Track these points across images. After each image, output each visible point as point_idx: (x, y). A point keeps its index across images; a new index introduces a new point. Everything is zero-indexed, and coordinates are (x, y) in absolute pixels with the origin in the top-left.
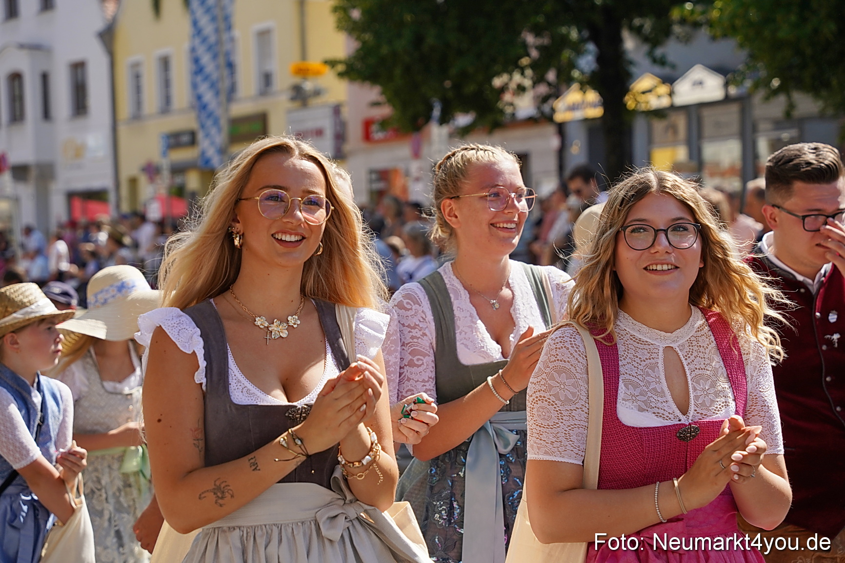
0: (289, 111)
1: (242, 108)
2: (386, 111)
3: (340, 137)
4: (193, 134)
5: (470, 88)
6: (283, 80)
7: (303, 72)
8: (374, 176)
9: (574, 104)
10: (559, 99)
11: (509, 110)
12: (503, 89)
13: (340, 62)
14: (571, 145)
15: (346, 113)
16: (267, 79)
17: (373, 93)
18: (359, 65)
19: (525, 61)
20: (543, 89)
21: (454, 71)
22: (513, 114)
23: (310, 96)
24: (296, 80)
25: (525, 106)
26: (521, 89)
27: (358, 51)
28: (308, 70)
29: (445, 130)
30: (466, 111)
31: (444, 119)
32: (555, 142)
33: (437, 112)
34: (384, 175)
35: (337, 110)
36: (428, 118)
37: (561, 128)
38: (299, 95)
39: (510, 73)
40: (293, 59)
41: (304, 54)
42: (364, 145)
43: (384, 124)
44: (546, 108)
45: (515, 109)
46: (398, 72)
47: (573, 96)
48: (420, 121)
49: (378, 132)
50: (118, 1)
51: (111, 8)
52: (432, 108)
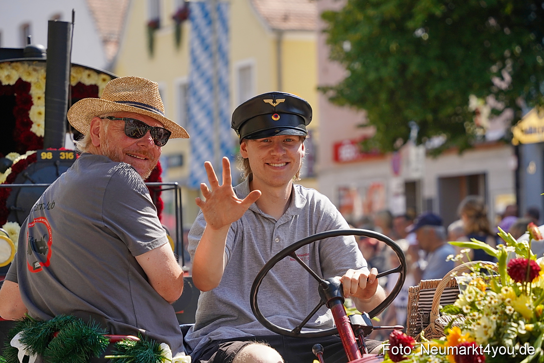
2: (371, 131)
8: (342, 193)
9: (531, 128)
11: (479, 132)
12: (476, 113)
13: (332, 88)
14: (528, 165)
15: (317, 138)
17: (360, 116)
18: (347, 92)
22: (484, 137)
26: (495, 113)
27: (347, 79)
29: (421, 150)
31: (419, 142)
32: (512, 164)
33: (414, 134)
37: (518, 149)
41: (280, 87)
42: (333, 166)
45: (484, 131)
46: (383, 96)
47: (531, 120)
48: (399, 142)
49: (347, 152)
50: (118, 43)
51: (111, 49)
52: (409, 130)
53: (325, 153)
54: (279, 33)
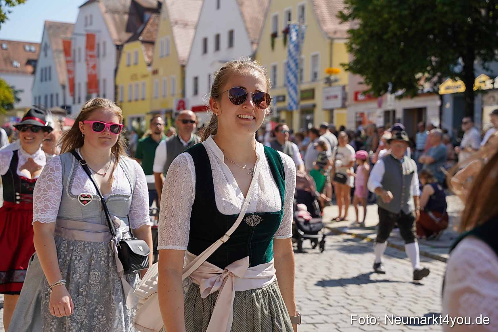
0: (324, 88)
1: (305, 86)
3: (344, 99)
4: (284, 97)
5: (404, 79)
6: (322, 75)
7: (330, 72)
8: (358, 115)
9: (448, 87)
10: (442, 84)
11: (421, 88)
12: (419, 79)
13: (347, 65)
14: (446, 104)
15: (347, 89)
16: (315, 75)
18: (354, 67)
19: (429, 68)
20: (435, 79)
21: (398, 71)
22: (422, 90)
23: (333, 82)
24: (327, 75)
25: (427, 87)
26: (428, 80)
28: (333, 71)
29: (393, 96)
30: (402, 88)
31: (393, 92)
32: (439, 103)
33: (390, 89)
34: (362, 114)
35: (344, 88)
36: (386, 91)
37: (442, 97)
38: (329, 81)
39: (424, 73)
40: (327, 67)
41: (331, 65)
42: (354, 102)
43: (364, 93)
44: (436, 88)
45: (423, 88)
47: (449, 82)
48: (382, 92)
49: (361, 97)
50: (258, 44)
51: (255, 47)
52: (388, 87)
53: (351, 97)
54: (332, 39)
